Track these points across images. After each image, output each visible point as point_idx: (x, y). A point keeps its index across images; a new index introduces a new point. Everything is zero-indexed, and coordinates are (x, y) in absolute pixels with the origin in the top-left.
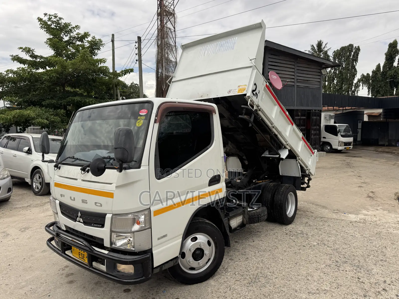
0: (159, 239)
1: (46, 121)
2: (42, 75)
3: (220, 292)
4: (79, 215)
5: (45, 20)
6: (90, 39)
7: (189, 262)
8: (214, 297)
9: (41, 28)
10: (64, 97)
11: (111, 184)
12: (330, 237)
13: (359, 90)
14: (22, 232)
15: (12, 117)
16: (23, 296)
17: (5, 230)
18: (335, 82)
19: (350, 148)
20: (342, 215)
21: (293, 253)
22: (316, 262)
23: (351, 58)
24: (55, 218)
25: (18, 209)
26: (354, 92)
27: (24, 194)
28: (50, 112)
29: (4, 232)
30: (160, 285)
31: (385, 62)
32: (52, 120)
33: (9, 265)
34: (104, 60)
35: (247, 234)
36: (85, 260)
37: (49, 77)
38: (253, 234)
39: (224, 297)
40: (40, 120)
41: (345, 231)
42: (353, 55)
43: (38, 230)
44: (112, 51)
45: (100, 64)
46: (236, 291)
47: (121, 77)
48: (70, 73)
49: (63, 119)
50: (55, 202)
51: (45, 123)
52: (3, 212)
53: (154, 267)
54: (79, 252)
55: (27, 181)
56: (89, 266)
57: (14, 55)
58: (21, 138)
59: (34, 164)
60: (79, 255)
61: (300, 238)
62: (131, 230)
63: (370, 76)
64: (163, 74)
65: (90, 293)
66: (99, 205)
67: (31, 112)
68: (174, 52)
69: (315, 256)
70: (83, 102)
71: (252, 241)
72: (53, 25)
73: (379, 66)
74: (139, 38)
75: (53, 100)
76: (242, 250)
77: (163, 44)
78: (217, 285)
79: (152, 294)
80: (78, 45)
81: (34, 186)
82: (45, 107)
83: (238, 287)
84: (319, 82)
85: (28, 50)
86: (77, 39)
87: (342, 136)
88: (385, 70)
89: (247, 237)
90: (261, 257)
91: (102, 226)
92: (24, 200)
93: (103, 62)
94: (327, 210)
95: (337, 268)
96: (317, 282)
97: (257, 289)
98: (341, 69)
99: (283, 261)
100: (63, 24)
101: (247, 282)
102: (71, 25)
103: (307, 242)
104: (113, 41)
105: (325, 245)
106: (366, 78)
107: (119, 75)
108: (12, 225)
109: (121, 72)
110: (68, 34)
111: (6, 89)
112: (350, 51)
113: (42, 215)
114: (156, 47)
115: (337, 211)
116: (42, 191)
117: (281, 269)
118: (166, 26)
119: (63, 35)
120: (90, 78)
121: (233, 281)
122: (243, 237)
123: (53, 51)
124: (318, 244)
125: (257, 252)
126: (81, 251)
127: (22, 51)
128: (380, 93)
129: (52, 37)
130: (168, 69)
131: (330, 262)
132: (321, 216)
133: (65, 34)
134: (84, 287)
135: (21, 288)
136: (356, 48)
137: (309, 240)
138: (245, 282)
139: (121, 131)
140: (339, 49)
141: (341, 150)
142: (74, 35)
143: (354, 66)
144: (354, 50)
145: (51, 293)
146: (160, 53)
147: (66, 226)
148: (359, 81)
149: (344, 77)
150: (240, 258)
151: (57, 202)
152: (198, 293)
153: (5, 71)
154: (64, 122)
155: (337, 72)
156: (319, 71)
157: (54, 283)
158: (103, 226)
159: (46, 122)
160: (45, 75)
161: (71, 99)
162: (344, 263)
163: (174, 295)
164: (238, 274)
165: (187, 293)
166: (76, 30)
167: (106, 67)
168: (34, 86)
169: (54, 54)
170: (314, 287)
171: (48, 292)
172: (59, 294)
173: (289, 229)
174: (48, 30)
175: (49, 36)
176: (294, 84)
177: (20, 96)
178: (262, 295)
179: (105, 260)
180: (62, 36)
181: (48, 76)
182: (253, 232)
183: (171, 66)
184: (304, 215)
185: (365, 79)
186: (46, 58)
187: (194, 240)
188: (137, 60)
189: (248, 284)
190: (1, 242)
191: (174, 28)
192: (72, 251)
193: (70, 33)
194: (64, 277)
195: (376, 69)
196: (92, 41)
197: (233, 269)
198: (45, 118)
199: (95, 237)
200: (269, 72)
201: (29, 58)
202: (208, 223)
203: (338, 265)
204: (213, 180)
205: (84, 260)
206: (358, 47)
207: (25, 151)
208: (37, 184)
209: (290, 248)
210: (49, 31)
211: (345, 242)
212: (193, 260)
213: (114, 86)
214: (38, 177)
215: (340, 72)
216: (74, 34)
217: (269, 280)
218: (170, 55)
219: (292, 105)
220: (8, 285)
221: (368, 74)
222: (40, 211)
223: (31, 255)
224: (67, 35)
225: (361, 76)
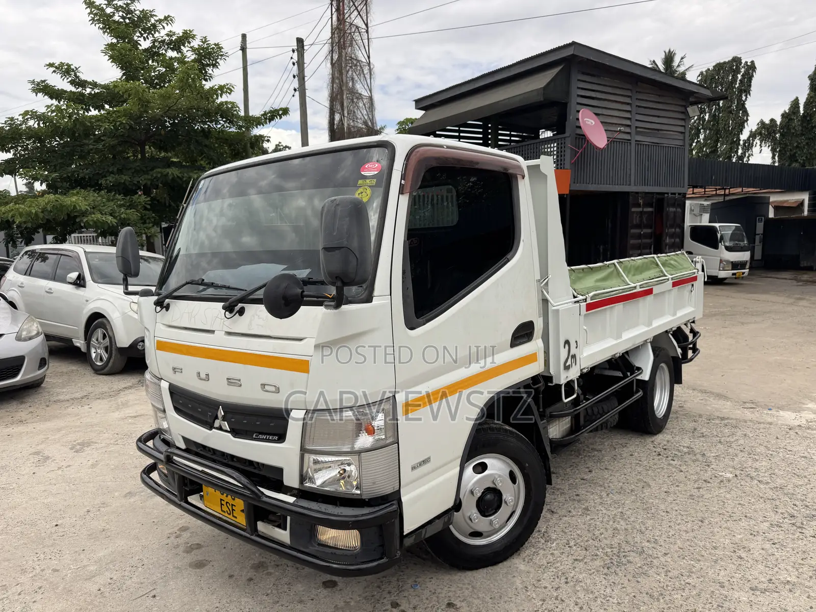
0: (414, 468)
1: (110, 218)
2: (99, 121)
3: (545, 588)
4: (221, 412)
5: (100, 5)
6: (196, 43)
7: (471, 520)
8: (533, 600)
9: (91, 22)
10: (145, 169)
11: (300, 340)
12: (757, 460)
13: (752, 155)
14: (77, 452)
15: (40, 211)
16: (96, 596)
17: (39, 448)
18: (702, 137)
19: (743, 273)
20: (766, 412)
21: (685, 496)
22: (746, 516)
23: (736, 86)
24: (157, 422)
25: (64, 403)
26: (741, 158)
27: (72, 371)
28: (118, 200)
29: (37, 453)
30: (402, 571)
31: (808, 95)
32: (122, 216)
33: (57, 525)
34: (228, 88)
35: (571, 455)
36: (236, 517)
37: (113, 126)
38: (586, 456)
39: (556, 599)
40: (99, 216)
41: (787, 447)
42: (740, 80)
43: (112, 448)
44: (242, 70)
45: (221, 97)
46: (582, 586)
47: (263, 125)
48: (157, 117)
49: (145, 215)
50: (160, 386)
51: (109, 222)
52: (31, 409)
53: (405, 534)
54: (221, 500)
55: (78, 345)
56: (249, 530)
57: (38, 80)
58: (60, 254)
59: (92, 309)
60: (222, 504)
61: (690, 462)
62: (353, 447)
63: (777, 125)
64: (343, 124)
65: (247, 591)
66: (273, 389)
67: (81, 198)
68: (366, 76)
69: (739, 504)
70: (184, 179)
71: (587, 470)
72: (117, 15)
73: (795, 103)
74: (300, 41)
75: (122, 176)
76: (570, 491)
77: (344, 59)
78: (532, 570)
79: (389, 593)
80: (171, 58)
81: (94, 355)
82: (106, 191)
83: (584, 575)
84: (682, 133)
85: (66, 70)
86: (168, 44)
87: (728, 249)
88: (808, 111)
89: (573, 461)
90: (616, 506)
91: (279, 439)
92: (73, 384)
93: (227, 92)
94: (728, 403)
95: (798, 530)
96: (764, 564)
97: (629, 580)
98: (715, 110)
99: (670, 516)
100: (138, 13)
101: (602, 564)
102: (156, 16)
103: (710, 473)
104: (243, 49)
105: (751, 478)
106: (768, 129)
107: (258, 122)
108: (53, 437)
109: (262, 115)
110: (149, 34)
111: (23, 153)
112: (734, 71)
113: (116, 415)
114: (329, 65)
115: (753, 405)
116: (110, 364)
117: (670, 534)
118: (348, 20)
119: (138, 37)
120: (198, 128)
121: (567, 562)
122: (563, 462)
123: (119, 70)
124: (736, 476)
125: (604, 494)
126: (227, 496)
127: (54, 71)
128: (796, 161)
129: (115, 41)
130: (354, 112)
131: (777, 517)
132: (720, 416)
133: (142, 35)
134: (231, 576)
135: (89, 579)
136: (747, 65)
137: (713, 466)
138: (598, 563)
139: (338, 205)
140: (711, 68)
141: (725, 279)
142: (162, 37)
143: (743, 105)
144: (743, 70)
145: (158, 591)
146: (338, 78)
147: (186, 440)
148: (753, 135)
149: (721, 126)
150: (570, 509)
151: (165, 385)
152: (493, 590)
153: (19, 115)
154: (148, 221)
155: (707, 117)
156: (681, 109)
157: (160, 567)
158: (281, 438)
159: (111, 221)
160: (105, 122)
161: (161, 173)
162: (809, 519)
163: (440, 595)
164: (575, 545)
165: (467, 589)
166: (165, 25)
167: (233, 103)
168: (81, 146)
169: (122, 77)
170: (761, 575)
171: (152, 588)
172: (175, 592)
173: (659, 444)
174: (105, 26)
175: (109, 39)
176: (630, 138)
177: (53, 167)
178: (644, 595)
179: (289, 518)
180: (135, 38)
181: (111, 123)
182: (584, 450)
183: (361, 105)
184: (681, 413)
185: (766, 131)
186: (105, 87)
187: (480, 469)
188: (295, 90)
189: (606, 568)
190: (34, 473)
191: (367, 25)
192: (202, 497)
193: (153, 32)
194: (180, 553)
195: (790, 109)
196: (200, 48)
197: (561, 533)
198: (107, 213)
199: (258, 463)
200: (578, 111)
201: (70, 88)
202: (509, 430)
203: (798, 524)
204: (519, 335)
205: (233, 516)
206: (752, 62)
207: (70, 281)
208: (99, 351)
209: (677, 486)
210: (109, 28)
211: (794, 472)
212: (479, 515)
213: (249, 145)
214: (102, 336)
215: (714, 117)
216: (161, 34)
217: (653, 560)
218: (359, 82)
219: (625, 184)
220: (58, 571)
221: (772, 120)
222: (110, 407)
223: (102, 504)
224: (147, 36)
225: (758, 124)
